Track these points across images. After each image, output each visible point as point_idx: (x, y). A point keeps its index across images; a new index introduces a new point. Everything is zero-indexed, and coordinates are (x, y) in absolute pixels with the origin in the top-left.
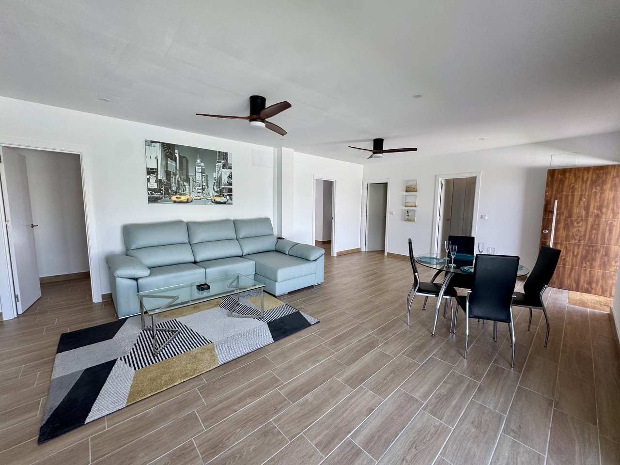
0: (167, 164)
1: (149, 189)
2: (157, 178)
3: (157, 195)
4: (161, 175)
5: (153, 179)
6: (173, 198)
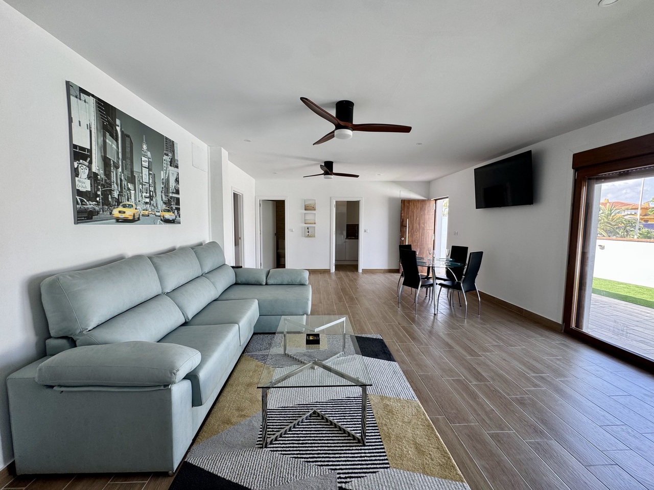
0: (104, 141)
3: (90, 205)
4: (96, 165)
6: (116, 212)
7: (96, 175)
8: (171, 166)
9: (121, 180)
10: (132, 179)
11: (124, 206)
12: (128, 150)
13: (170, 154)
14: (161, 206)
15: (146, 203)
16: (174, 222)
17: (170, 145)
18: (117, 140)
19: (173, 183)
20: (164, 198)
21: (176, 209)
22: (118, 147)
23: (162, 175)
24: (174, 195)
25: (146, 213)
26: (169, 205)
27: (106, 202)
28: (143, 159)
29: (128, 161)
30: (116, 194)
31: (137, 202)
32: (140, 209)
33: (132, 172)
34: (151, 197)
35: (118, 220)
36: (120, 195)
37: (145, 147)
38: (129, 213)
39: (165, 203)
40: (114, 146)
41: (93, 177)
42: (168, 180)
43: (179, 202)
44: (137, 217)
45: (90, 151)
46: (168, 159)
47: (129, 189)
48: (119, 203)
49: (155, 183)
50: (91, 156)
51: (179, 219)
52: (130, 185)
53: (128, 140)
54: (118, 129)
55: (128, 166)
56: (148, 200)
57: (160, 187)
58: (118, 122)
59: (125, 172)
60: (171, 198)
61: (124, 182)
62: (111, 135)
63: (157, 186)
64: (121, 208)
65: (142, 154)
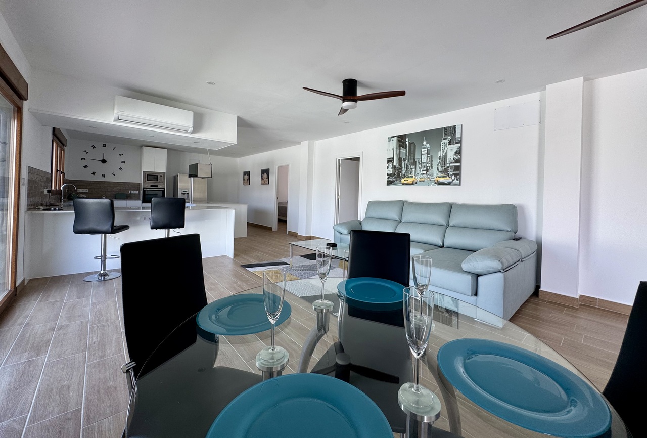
0: (400, 152)
1: (388, 175)
2: (393, 164)
3: (392, 179)
4: (395, 163)
5: (391, 166)
6: (403, 181)
7: (395, 166)
8: (449, 145)
9: (407, 165)
10: (414, 163)
11: (408, 177)
12: (412, 149)
13: (450, 137)
14: (436, 173)
15: (423, 174)
16: (449, 184)
17: (452, 130)
18: (406, 148)
19: (451, 156)
20: (440, 168)
21: (454, 174)
22: (406, 151)
23: (440, 154)
24: (451, 165)
25: (423, 179)
26: (445, 173)
27: (398, 177)
28: (423, 150)
29: (412, 155)
30: (403, 173)
31: (417, 174)
32: (418, 178)
33: (414, 159)
34: (427, 170)
35: (403, 184)
36: (406, 172)
37: (425, 143)
38: (410, 180)
39: (441, 172)
40: (405, 151)
41: (394, 168)
42: (446, 156)
43: (458, 169)
44: (415, 182)
45: (393, 158)
46: (447, 141)
47: (412, 169)
48: (405, 176)
49: (432, 161)
50: (393, 160)
51: (456, 181)
52: (412, 167)
53: (413, 144)
54: (407, 143)
55: (412, 158)
56: (425, 172)
57: (436, 162)
58: (407, 139)
59: (410, 161)
60: (448, 167)
61: (409, 166)
62: (403, 147)
63: (433, 163)
64: (406, 178)
65: (422, 146)
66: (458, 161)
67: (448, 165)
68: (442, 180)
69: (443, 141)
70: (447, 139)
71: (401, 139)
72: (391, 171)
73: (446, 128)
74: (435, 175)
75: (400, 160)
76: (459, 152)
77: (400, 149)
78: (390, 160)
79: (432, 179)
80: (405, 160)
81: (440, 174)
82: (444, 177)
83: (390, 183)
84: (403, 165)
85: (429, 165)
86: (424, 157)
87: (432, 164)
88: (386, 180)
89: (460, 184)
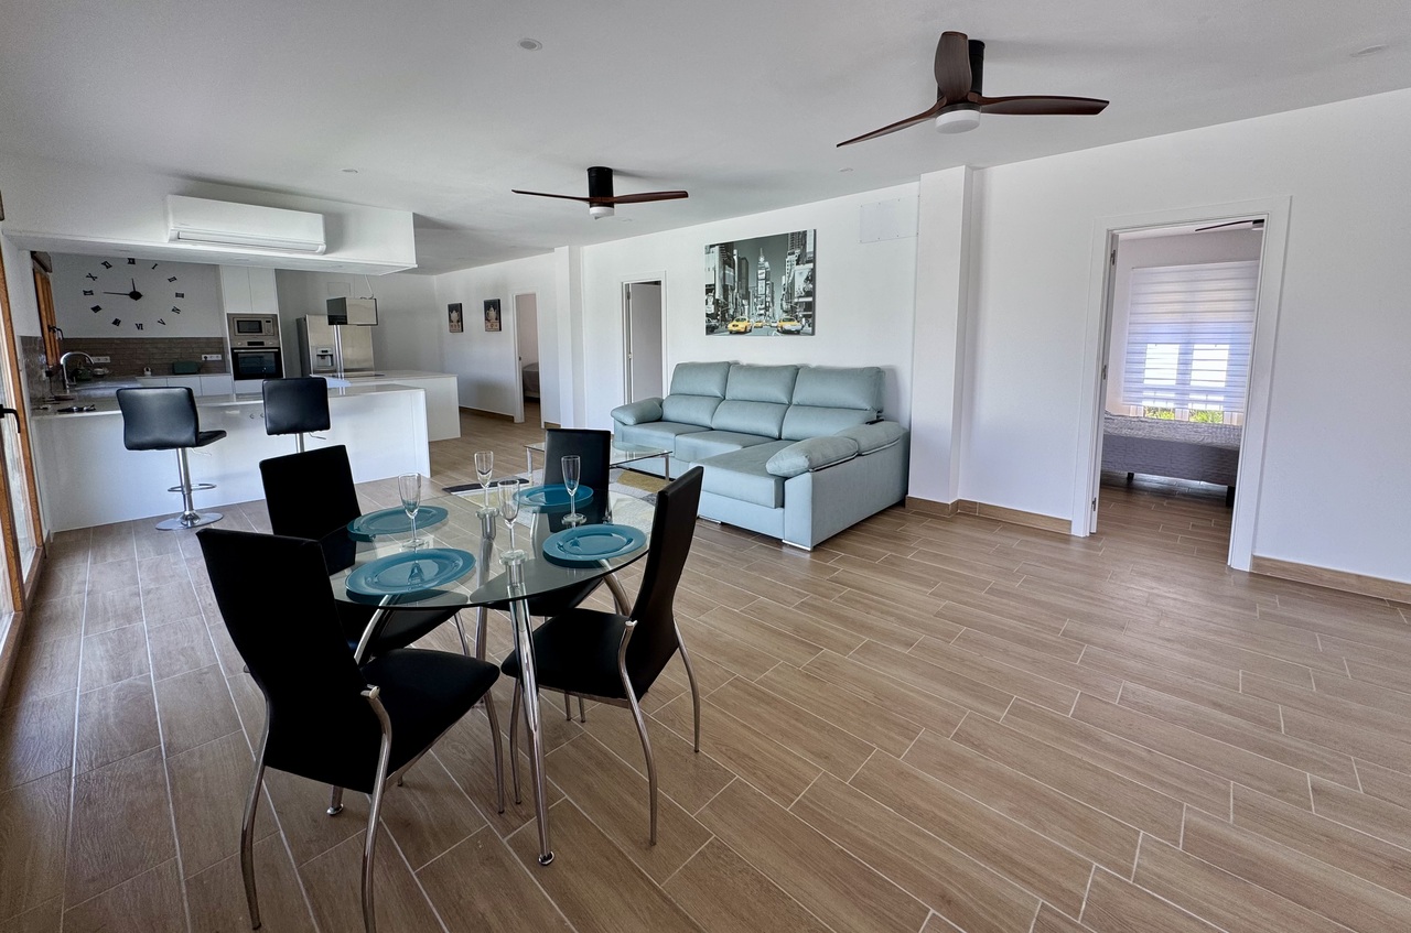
0: (724, 274)
1: (708, 315)
2: (714, 296)
3: (714, 322)
4: (718, 294)
5: (711, 300)
6: (730, 326)
7: (718, 300)
8: (798, 264)
9: (736, 299)
10: (746, 296)
11: (738, 321)
12: (744, 271)
13: (798, 251)
14: (779, 314)
15: (761, 315)
16: (798, 332)
17: (799, 239)
18: (734, 268)
19: (800, 285)
20: (785, 306)
21: (804, 316)
22: (734, 273)
23: (784, 280)
24: (801, 300)
25: (760, 324)
26: (791, 313)
27: (724, 319)
28: (760, 272)
29: (744, 281)
30: (731, 312)
31: (750, 316)
32: (753, 322)
33: (747, 289)
34: (766, 309)
35: (731, 332)
36: (735, 311)
37: (762, 259)
38: (741, 326)
39: (786, 312)
40: (732, 274)
41: (716, 302)
42: (793, 283)
43: (810, 307)
44: (749, 329)
45: (715, 285)
46: (794, 258)
47: (743, 305)
48: (733, 318)
49: (772, 292)
50: (715, 289)
51: (808, 329)
52: (744, 302)
53: (744, 262)
54: (735, 257)
55: (744, 285)
56: (762, 312)
57: (779, 294)
58: (735, 252)
59: (740, 291)
60: (796, 304)
61: (739, 300)
63: (775, 295)
64: (735, 322)
65: (758, 266)
66: (810, 293)
67: (796, 300)
68: (788, 326)
69: (789, 258)
70: (793, 253)
71: (726, 248)
72: (712, 310)
73: (793, 234)
74: (777, 317)
75: (725, 288)
76: (811, 279)
77: (724, 269)
78: (710, 289)
79: (773, 325)
80: (733, 290)
81: (784, 316)
82: (790, 320)
83: (711, 330)
84: (730, 299)
85: (769, 299)
86: (762, 284)
87: (773, 298)
88: (705, 325)
89: (813, 334)
